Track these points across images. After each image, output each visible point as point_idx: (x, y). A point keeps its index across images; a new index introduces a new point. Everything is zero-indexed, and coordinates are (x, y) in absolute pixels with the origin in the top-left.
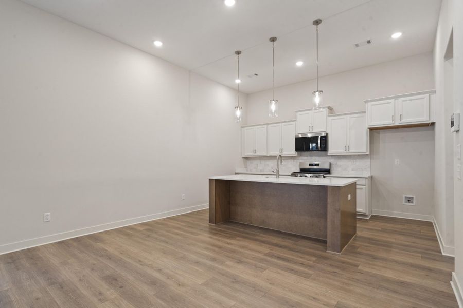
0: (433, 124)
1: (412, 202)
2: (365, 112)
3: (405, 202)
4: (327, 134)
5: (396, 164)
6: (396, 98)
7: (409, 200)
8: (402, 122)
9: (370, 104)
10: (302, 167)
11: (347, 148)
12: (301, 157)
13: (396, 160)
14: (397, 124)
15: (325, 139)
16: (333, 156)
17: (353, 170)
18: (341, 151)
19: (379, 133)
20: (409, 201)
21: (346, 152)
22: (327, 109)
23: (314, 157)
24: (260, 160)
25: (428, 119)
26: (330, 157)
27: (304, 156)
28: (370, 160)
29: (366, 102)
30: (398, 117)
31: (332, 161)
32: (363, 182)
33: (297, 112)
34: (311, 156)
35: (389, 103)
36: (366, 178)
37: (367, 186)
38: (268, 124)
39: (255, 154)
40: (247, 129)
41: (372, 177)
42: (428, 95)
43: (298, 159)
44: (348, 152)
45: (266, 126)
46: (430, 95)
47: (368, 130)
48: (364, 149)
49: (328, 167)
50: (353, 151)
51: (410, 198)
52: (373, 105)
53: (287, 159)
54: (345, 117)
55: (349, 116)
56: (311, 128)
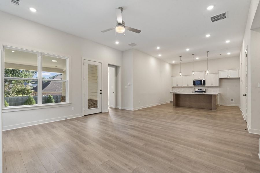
0: (239, 78)
11: (212, 84)
15: (204, 81)
17: (214, 91)
18: (210, 85)
31: (206, 88)
41: (220, 93)
48: (218, 85)
50: (214, 85)
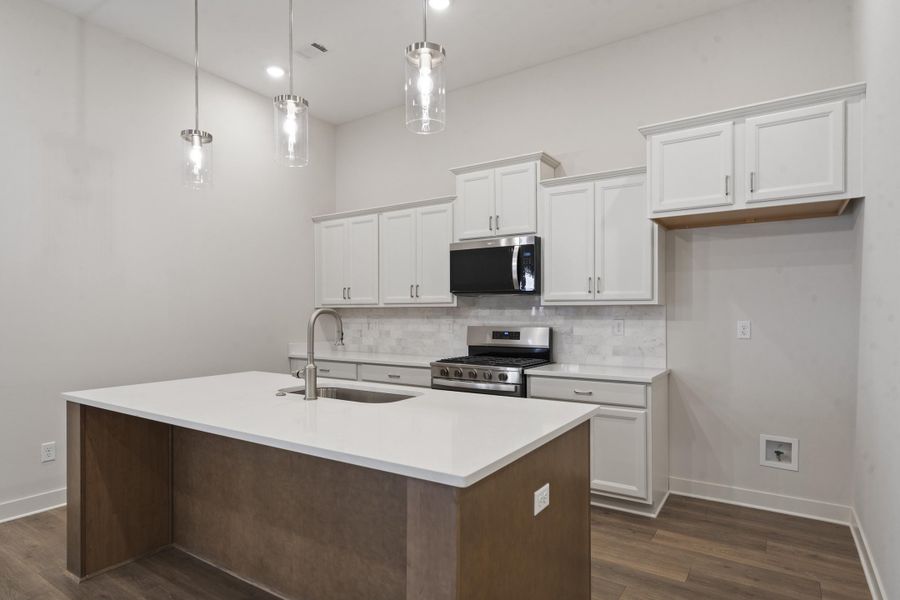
1: (789, 459)
2: (643, 171)
3: (767, 459)
4: (538, 240)
5: (740, 335)
6: (739, 116)
7: (780, 452)
8: (756, 196)
9: (657, 138)
10: (477, 342)
12: (473, 312)
13: (740, 324)
14: (740, 205)
16: (557, 309)
19: (689, 239)
20: (778, 453)
21: (591, 297)
22: (539, 162)
23: (508, 312)
24: (368, 317)
25: (840, 188)
26: (553, 311)
27: (481, 308)
28: (662, 323)
29: (646, 133)
30: (743, 183)
32: (636, 395)
33: (457, 172)
34: (501, 307)
35: (718, 134)
36: (647, 384)
37: (649, 411)
38: (380, 211)
39: (347, 301)
40: (327, 227)
42: (840, 103)
43: (466, 317)
44: (598, 296)
45: (374, 217)
46: (846, 104)
47: (656, 226)
49: (546, 344)
51: (781, 444)
52: (665, 143)
53: (438, 317)
54: (589, 185)
55: (600, 184)
56: (495, 221)
